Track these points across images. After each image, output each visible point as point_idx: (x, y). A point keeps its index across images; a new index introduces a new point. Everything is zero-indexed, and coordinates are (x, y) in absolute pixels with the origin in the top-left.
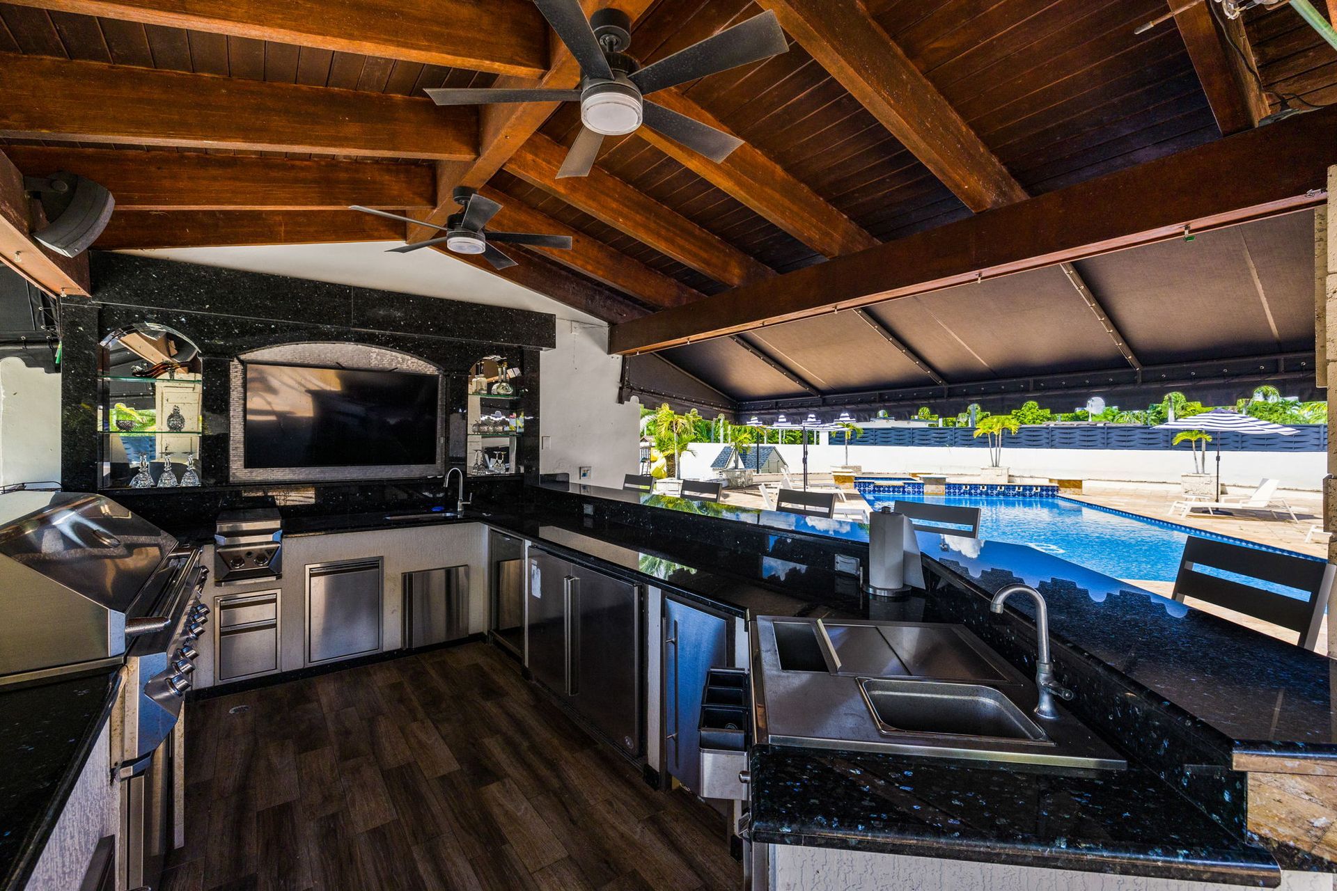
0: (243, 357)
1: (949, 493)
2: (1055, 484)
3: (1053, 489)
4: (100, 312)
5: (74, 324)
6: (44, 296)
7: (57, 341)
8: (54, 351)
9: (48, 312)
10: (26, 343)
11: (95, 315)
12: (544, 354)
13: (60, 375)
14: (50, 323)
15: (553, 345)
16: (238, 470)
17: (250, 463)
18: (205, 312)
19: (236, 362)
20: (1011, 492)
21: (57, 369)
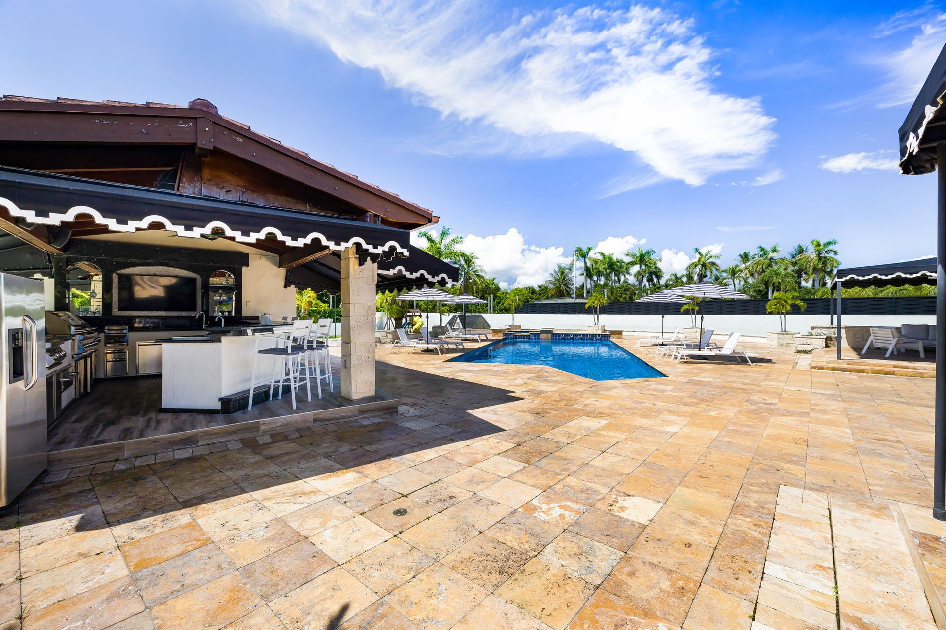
0: (117, 272)
1: (553, 339)
2: (608, 333)
3: (608, 336)
4: (67, 259)
5: (59, 263)
6: (48, 255)
7: (52, 268)
8: (52, 271)
9: (49, 258)
10: (42, 269)
11: (65, 259)
12: (244, 269)
13: (53, 279)
14: (50, 262)
15: (247, 265)
16: (116, 311)
17: (120, 309)
18: (103, 257)
19: (115, 274)
20: (586, 338)
21: (52, 277)
